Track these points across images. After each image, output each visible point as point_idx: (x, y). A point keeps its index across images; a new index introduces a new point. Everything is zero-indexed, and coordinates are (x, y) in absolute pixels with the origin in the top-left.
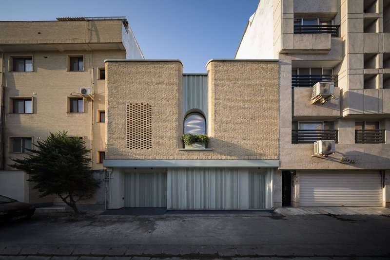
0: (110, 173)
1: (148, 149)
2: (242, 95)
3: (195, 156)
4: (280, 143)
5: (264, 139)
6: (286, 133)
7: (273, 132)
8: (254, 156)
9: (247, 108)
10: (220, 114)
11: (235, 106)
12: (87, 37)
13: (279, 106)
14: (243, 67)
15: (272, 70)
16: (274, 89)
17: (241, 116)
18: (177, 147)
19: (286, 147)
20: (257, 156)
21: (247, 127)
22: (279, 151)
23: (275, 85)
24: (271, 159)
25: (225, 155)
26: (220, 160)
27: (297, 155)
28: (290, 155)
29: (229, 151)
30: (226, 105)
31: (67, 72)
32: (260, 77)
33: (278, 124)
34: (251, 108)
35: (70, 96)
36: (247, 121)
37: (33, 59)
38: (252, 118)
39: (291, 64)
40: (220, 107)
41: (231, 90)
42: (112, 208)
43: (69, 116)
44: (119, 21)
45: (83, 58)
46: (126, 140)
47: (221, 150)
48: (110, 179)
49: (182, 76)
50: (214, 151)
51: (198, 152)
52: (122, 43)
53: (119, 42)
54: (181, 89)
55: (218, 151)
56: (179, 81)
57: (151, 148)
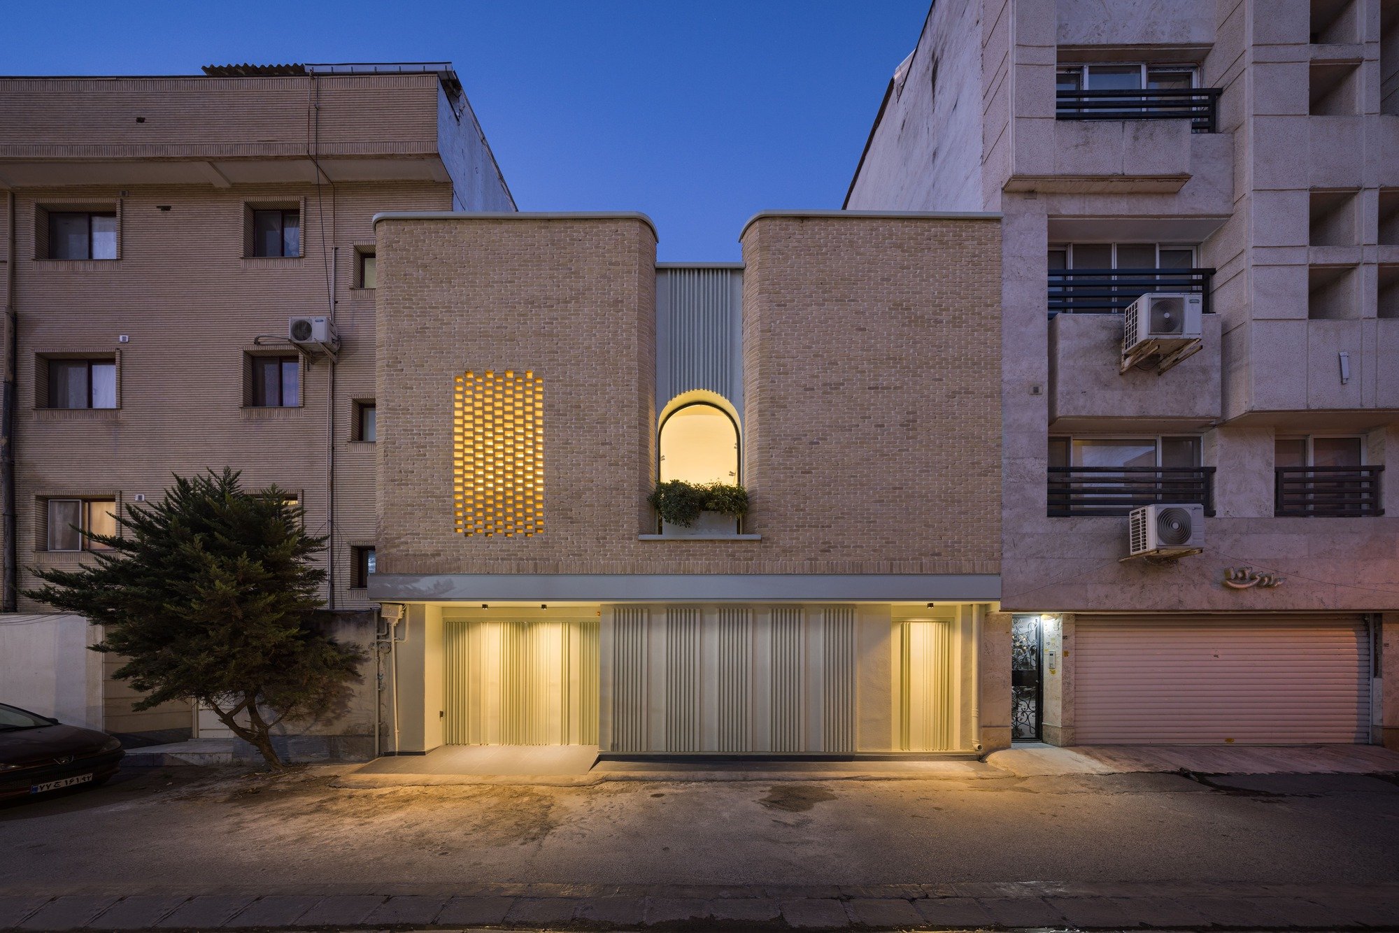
0: (393, 622)
1: (528, 534)
2: (869, 338)
3: (697, 563)
4: (1005, 514)
5: (946, 501)
6: (1027, 479)
7: (979, 475)
8: (913, 563)
9: (888, 388)
10: (790, 411)
11: (844, 380)
12: (313, 134)
13: (1002, 381)
14: (874, 241)
15: (977, 253)
16: (986, 318)
17: (864, 418)
18: (635, 531)
19: (1027, 528)
20: (924, 561)
21: (886, 455)
22: (1002, 542)
23: (987, 306)
24: (974, 570)
25: (808, 559)
26: (791, 574)
27: (1066, 556)
28: (1042, 557)
29: (823, 543)
30: (813, 376)
31: (242, 261)
32: (933, 276)
33: (998, 446)
34: (901, 387)
35: (254, 348)
36: (888, 434)
37: (118, 215)
38: (906, 423)
39: (1046, 229)
40: (789, 386)
41: (830, 322)
42: (401, 750)
43: (249, 420)
44: (430, 79)
45: (298, 210)
46: (452, 503)
47: (794, 541)
48: (392, 643)
49: (654, 271)
50: (768, 544)
51: (710, 548)
52: (438, 155)
53: (428, 152)
54: (649, 321)
55: (781, 545)
56: (640, 289)
57: (539, 530)
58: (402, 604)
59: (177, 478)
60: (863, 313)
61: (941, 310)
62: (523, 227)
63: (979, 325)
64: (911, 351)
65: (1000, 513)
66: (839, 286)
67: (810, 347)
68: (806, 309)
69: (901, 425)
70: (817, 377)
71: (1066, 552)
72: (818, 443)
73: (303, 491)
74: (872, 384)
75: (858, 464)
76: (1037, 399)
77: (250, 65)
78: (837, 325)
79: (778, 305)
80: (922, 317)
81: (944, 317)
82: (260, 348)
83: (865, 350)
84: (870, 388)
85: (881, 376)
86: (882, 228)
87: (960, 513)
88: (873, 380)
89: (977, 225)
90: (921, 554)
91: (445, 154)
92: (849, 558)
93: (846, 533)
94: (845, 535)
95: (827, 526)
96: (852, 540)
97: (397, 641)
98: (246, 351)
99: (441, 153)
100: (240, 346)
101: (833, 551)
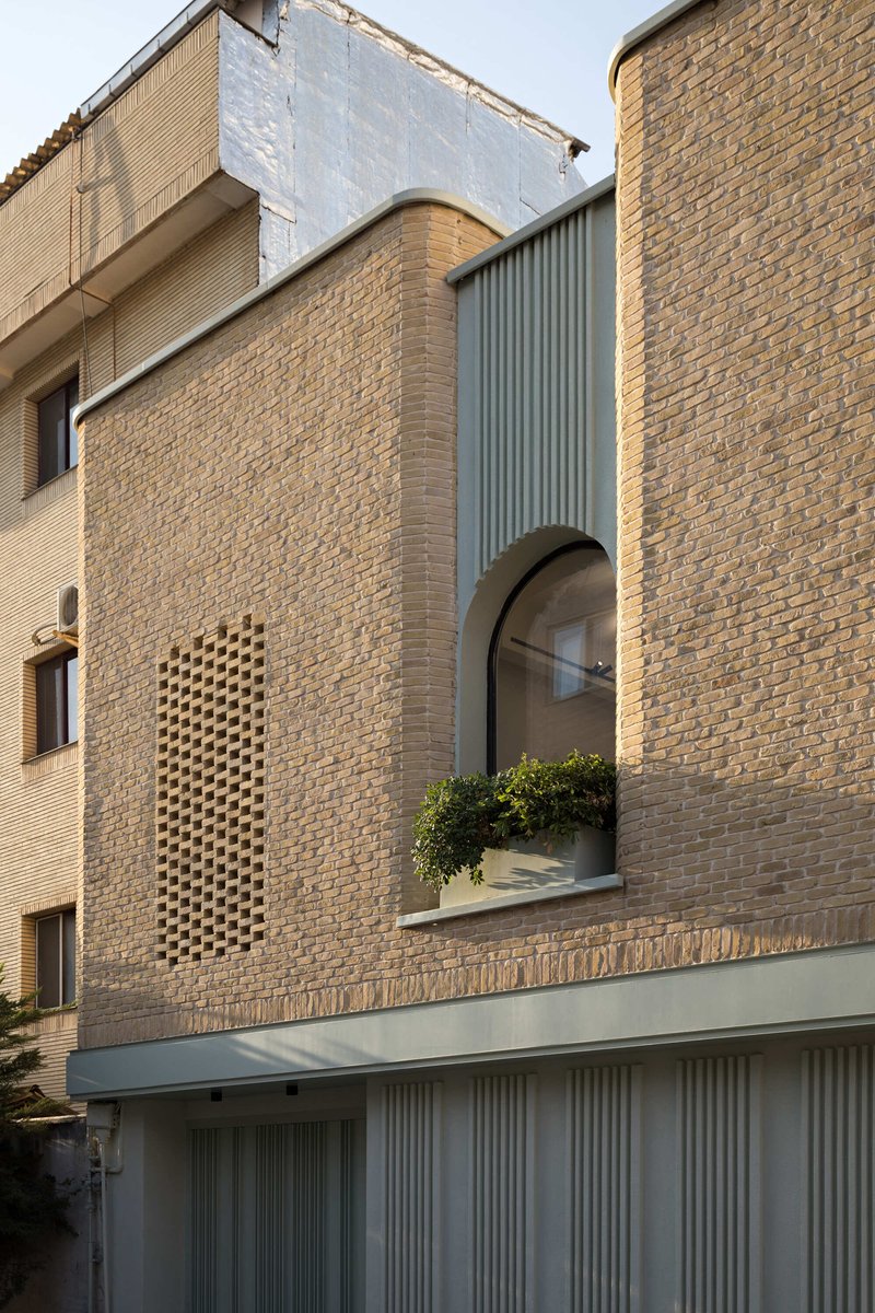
1: (247, 946)
12: (76, 242)
18: (396, 907)
26: (691, 968)
29: (766, 869)
31: (24, 503)
35: (34, 652)
43: (29, 783)
44: (209, 26)
45: (78, 376)
46: (155, 907)
47: (697, 876)
48: (103, 1175)
49: (450, 293)
50: (640, 896)
51: (524, 926)
52: (220, 172)
53: (206, 177)
54: (432, 417)
55: (668, 891)
56: (407, 360)
57: (259, 936)
58: (114, 1101)
82: (42, 650)
91: (238, 153)
92: (831, 902)
93: (822, 830)
94: (819, 836)
95: (776, 821)
96: (840, 847)
97: (114, 1170)
98: (25, 662)
99: (224, 164)
100: (21, 656)
101: (791, 887)
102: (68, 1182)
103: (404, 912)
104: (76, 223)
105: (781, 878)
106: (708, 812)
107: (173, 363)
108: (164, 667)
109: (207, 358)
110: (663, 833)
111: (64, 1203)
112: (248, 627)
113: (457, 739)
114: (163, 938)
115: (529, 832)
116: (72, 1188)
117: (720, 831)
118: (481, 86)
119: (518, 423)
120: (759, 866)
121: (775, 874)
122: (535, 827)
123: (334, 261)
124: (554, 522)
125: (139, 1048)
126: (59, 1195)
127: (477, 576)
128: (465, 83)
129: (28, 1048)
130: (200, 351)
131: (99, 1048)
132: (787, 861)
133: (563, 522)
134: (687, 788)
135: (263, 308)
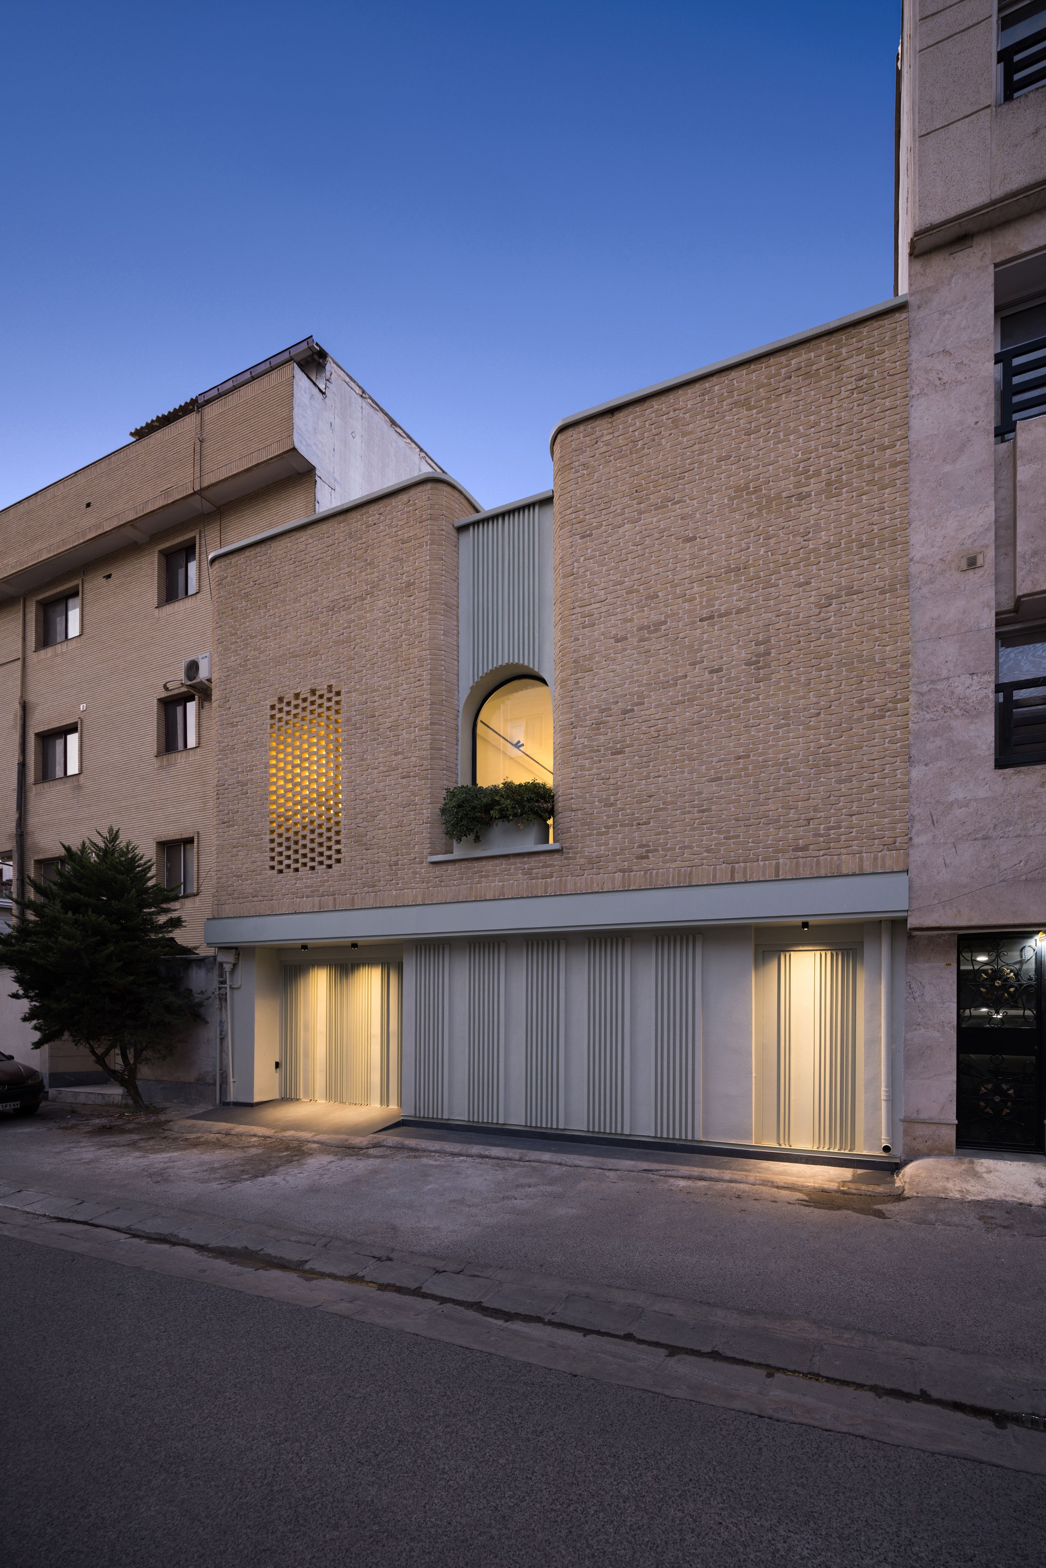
0: (227, 967)
1: (330, 866)
2: (700, 550)
3: (490, 885)
4: (916, 773)
5: (816, 766)
6: (957, 711)
7: (872, 717)
8: (764, 865)
9: (727, 614)
10: (596, 674)
11: (666, 617)
12: (197, 468)
13: (911, 560)
14: (706, 409)
15: (866, 371)
16: (882, 468)
17: (694, 664)
18: (426, 851)
19: (957, 793)
20: (781, 861)
21: (725, 711)
22: (912, 819)
23: (883, 448)
24: (861, 867)
25: (620, 871)
26: (598, 892)
27: (1031, 833)
28: (985, 838)
29: (639, 847)
30: (626, 621)
31: (157, 610)
32: (795, 431)
33: (902, 666)
34: (746, 609)
35: (164, 694)
36: (728, 680)
37: (80, 594)
38: (754, 659)
39: (992, 289)
40: (597, 640)
41: (648, 541)
42: (235, 1101)
43: (161, 767)
44: (287, 369)
45: (195, 544)
46: (267, 840)
47: (602, 848)
48: (228, 989)
49: (454, 533)
50: (570, 855)
51: (503, 866)
52: (294, 449)
53: (285, 450)
54: (446, 596)
55: (586, 854)
56: (433, 562)
57: (338, 861)
58: (236, 948)
59: (64, 846)
60: (691, 516)
61: (808, 478)
62: (324, 527)
63: (870, 482)
64: (762, 552)
65: (908, 774)
66: (659, 488)
67: (622, 583)
68: (617, 531)
69: (746, 664)
70: (631, 620)
71: (1031, 825)
72: (632, 710)
73: (198, 833)
74: (705, 613)
75: (686, 731)
76: (973, 577)
77: (160, 416)
78: (657, 542)
79: (582, 537)
80: (778, 496)
81: (814, 486)
82: (169, 694)
83: (695, 568)
84: (701, 620)
85: (717, 599)
86: (717, 386)
87: (840, 782)
88: (706, 607)
89: (865, 330)
90: (778, 851)
91: (304, 442)
92: (674, 865)
93: (669, 830)
94: (668, 833)
95: (645, 824)
96: (678, 839)
97: (233, 986)
98: (158, 699)
99: (297, 446)
100: (155, 695)
101: (653, 857)
102: (202, 993)
103: (432, 854)
104: (197, 457)
105: (648, 851)
106: (609, 816)
107: (279, 539)
108: (273, 707)
109: (302, 539)
110: (583, 825)
111: (201, 1005)
112: (330, 691)
113: (459, 767)
114: (273, 859)
115: (511, 817)
116: (205, 996)
117: (614, 826)
118: (426, 454)
119: (495, 607)
120: (636, 845)
121: (644, 850)
122: (515, 815)
123: (387, 501)
124: (516, 661)
125: (255, 919)
126: (197, 1000)
127: (471, 684)
128: (418, 450)
129: (174, 915)
130: (298, 535)
131: (228, 918)
132: (651, 843)
133: (521, 662)
134: (597, 803)
135: (341, 518)
